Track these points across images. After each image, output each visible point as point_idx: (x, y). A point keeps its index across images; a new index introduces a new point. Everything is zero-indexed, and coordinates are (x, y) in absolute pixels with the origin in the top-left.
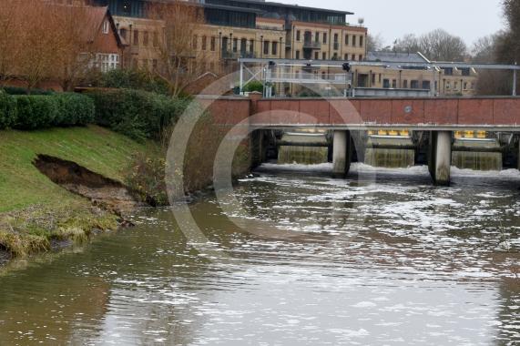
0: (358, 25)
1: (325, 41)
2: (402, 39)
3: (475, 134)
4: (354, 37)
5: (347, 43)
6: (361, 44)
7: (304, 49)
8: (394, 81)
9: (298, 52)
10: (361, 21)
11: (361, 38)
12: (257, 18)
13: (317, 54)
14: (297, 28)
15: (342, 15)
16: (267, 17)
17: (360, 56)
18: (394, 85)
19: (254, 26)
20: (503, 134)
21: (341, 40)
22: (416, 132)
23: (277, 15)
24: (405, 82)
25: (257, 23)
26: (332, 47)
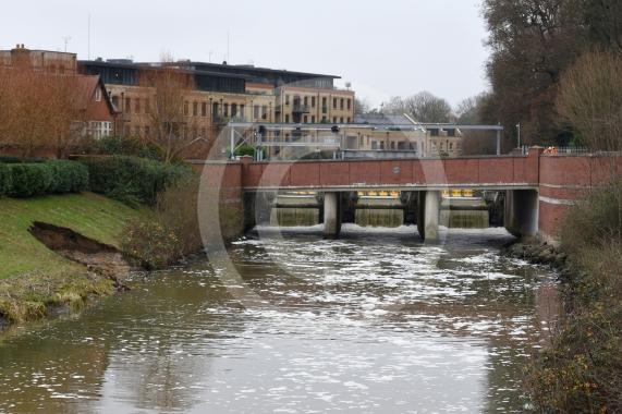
0: (346, 88)
1: (313, 105)
2: (388, 101)
3: (462, 193)
4: (342, 100)
5: (335, 106)
6: (349, 107)
7: (294, 113)
8: (382, 142)
9: (287, 116)
10: (348, 85)
11: (349, 101)
12: (247, 84)
13: (306, 117)
14: (286, 92)
15: (331, 78)
16: (258, 82)
17: (349, 119)
18: (382, 147)
19: (244, 92)
20: (488, 193)
22: (404, 192)
23: (266, 80)
24: (393, 143)
25: (247, 89)
26: (321, 111)
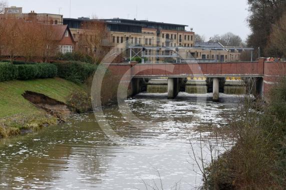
0: (190, 31)
1: (175, 38)
2: (213, 37)
4: (189, 36)
5: (185, 39)
6: (192, 39)
7: (166, 42)
8: (208, 55)
9: (163, 43)
10: (192, 29)
11: (192, 37)
12: (142, 28)
13: (172, 44)
14: (162, 32)
15: (183, 26)
16: (149, 28)
17: (192, 45)
18: (208, 57)
19: (141, 32)
21: (183, 37)
23: (153, 27)
24: (213, 56)
25: (143, 31)
26: (179, 41)
